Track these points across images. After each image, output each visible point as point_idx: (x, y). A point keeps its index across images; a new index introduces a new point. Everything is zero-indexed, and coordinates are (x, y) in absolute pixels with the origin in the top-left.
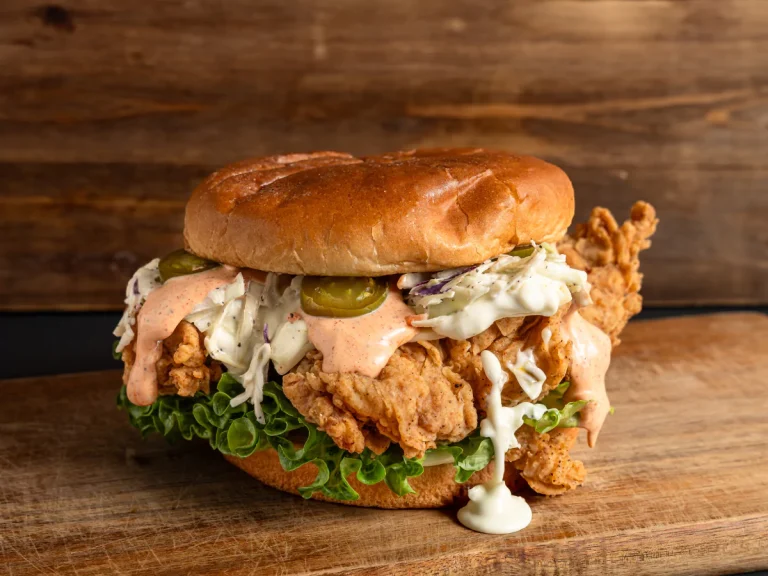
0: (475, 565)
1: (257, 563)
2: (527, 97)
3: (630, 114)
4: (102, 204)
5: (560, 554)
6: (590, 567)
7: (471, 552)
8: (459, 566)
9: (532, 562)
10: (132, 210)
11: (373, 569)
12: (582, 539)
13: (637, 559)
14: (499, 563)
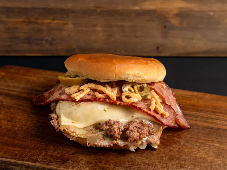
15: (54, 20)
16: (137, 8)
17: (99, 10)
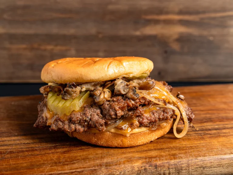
0: (137, 169)
1: (50, 166)
2: (181, 13)
3: (214, 18)
4: (43, 47)
5: (171, 166)
6: (183, 171)
7: (135, 164)
8: (130, 170)
9: (160, 169)
10: (52, 50)
11: (95, 170)
12: (180, 160)
13: (202, 169)
14: (146, 169)
15: (56, 45)
16: (138, 33)
17: (100, 36)
